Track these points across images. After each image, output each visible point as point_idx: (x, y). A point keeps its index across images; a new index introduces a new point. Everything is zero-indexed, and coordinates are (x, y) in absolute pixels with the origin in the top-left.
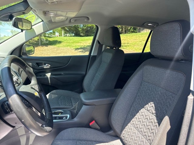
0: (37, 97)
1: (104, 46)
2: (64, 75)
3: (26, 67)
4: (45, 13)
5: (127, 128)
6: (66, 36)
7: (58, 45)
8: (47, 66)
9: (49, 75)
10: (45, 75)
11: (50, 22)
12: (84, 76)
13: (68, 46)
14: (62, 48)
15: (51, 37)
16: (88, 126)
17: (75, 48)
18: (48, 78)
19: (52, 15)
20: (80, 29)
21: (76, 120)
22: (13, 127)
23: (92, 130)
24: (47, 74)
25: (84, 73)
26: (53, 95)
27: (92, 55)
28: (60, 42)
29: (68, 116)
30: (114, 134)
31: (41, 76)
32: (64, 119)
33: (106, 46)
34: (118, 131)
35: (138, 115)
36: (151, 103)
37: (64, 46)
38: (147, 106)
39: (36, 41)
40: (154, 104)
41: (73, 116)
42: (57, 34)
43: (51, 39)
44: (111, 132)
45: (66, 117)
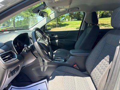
0: (46, 46)
1: (89, 24)
2: (64, 41)
3: (43, 33)
4: (54, 8)
5: (94, 70)
6: (72, 21)
7: (66, 26)
8: (56, 36)
9: (57, 41)
10: (55, 41)
11: (58, 12)
12: (75, 42)
13: (72, 27)
14: (69, 28)
15: (63, 22)
16: (73, 67)
17: (76, 27)
18: (56, 42)
19: (57, 8)
20: (81, 16)
21: (67, 62)
22: (37, 58)
23: (75, 69)
24: (56, 41)
25: (76, 40)
26: (58, 51)
27: (81, 30)
28: (68, 25)
29: (63, 60)
30: (87, 74)
31: (53, 41)
32: (61, 62)
33: (90, 24)
34: (89, 72)
35: (100, 63)
36: (108, 56)
37: (70, 27)
38: (106, 57)
39: (55, 25)
40: (109, 56)
41: (65, 61)
42: (67, 20)
43: (63, 23)
44: (86, 72)
45: (62, 61)
